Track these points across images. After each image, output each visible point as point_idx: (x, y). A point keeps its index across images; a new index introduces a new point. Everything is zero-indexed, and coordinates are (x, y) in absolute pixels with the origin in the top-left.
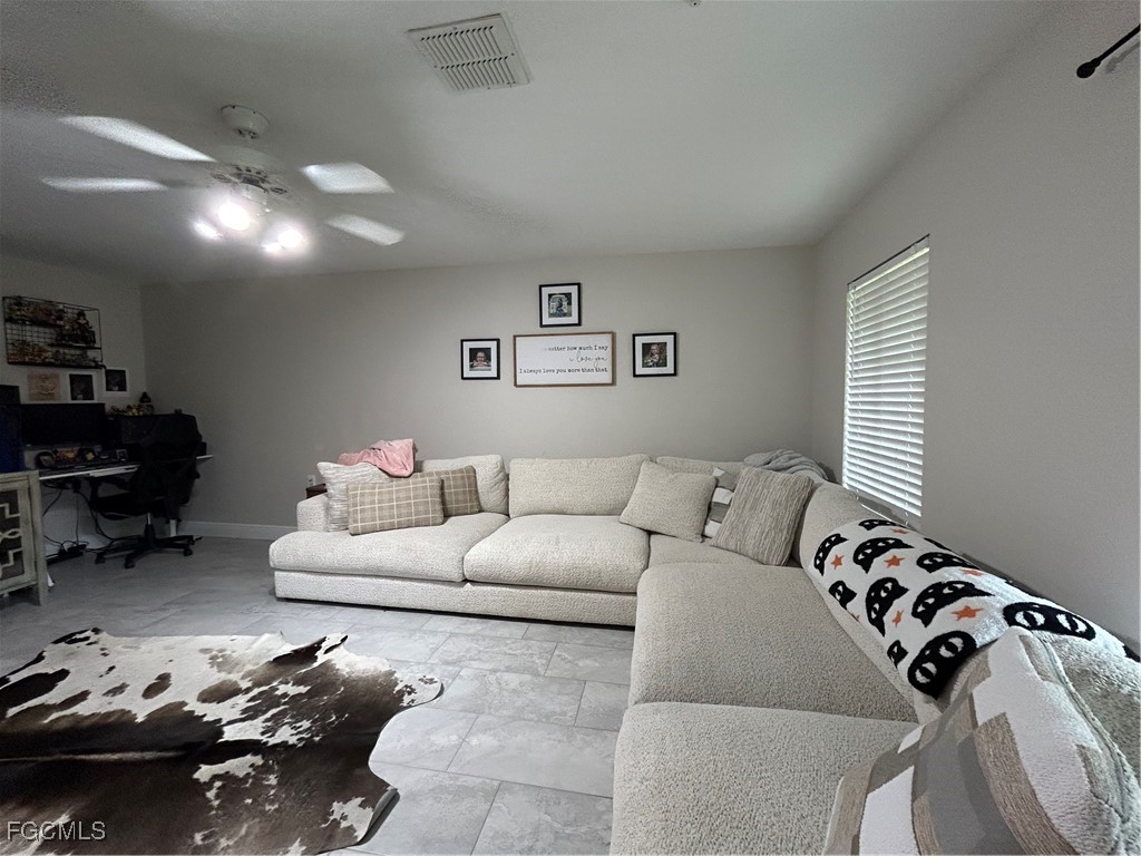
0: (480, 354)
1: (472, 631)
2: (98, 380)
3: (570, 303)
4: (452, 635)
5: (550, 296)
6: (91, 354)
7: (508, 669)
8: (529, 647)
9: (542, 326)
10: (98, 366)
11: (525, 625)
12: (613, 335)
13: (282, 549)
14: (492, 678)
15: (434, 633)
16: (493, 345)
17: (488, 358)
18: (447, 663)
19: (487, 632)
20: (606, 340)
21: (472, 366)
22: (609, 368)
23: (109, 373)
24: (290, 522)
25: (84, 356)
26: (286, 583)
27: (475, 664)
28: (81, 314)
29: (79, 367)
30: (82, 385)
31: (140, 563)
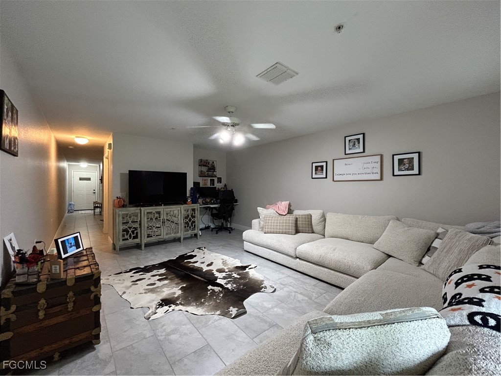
0: (319, 168)
1: (296, 277)
2: (216, 180)
3: (359, 143)
4: (289, 276)
5: (350, 141)
6: (215, 173)
7: (301, 293)
8: (314, 289)
9: (345, 154)
10: (216, 177)
11: (318, 281)
12: (382, 156)
13: (246, 234)
14: (293, 294)
15: (283, 273)
16: (324, 164)
17: (322, 170)
18: (282, 284)
19: (301, 279)
20: (378, 158)
21: (316, 173)
22: (379, 173)
23: (218, 178)
24: (250, 226)
25: (213, 174)
26: (247, 246)
27: (291, 288)
28: (213, 162)
29: (212, 177)
30: (212, 182)
31: (220, 233)
